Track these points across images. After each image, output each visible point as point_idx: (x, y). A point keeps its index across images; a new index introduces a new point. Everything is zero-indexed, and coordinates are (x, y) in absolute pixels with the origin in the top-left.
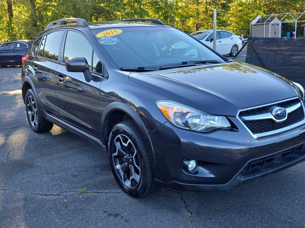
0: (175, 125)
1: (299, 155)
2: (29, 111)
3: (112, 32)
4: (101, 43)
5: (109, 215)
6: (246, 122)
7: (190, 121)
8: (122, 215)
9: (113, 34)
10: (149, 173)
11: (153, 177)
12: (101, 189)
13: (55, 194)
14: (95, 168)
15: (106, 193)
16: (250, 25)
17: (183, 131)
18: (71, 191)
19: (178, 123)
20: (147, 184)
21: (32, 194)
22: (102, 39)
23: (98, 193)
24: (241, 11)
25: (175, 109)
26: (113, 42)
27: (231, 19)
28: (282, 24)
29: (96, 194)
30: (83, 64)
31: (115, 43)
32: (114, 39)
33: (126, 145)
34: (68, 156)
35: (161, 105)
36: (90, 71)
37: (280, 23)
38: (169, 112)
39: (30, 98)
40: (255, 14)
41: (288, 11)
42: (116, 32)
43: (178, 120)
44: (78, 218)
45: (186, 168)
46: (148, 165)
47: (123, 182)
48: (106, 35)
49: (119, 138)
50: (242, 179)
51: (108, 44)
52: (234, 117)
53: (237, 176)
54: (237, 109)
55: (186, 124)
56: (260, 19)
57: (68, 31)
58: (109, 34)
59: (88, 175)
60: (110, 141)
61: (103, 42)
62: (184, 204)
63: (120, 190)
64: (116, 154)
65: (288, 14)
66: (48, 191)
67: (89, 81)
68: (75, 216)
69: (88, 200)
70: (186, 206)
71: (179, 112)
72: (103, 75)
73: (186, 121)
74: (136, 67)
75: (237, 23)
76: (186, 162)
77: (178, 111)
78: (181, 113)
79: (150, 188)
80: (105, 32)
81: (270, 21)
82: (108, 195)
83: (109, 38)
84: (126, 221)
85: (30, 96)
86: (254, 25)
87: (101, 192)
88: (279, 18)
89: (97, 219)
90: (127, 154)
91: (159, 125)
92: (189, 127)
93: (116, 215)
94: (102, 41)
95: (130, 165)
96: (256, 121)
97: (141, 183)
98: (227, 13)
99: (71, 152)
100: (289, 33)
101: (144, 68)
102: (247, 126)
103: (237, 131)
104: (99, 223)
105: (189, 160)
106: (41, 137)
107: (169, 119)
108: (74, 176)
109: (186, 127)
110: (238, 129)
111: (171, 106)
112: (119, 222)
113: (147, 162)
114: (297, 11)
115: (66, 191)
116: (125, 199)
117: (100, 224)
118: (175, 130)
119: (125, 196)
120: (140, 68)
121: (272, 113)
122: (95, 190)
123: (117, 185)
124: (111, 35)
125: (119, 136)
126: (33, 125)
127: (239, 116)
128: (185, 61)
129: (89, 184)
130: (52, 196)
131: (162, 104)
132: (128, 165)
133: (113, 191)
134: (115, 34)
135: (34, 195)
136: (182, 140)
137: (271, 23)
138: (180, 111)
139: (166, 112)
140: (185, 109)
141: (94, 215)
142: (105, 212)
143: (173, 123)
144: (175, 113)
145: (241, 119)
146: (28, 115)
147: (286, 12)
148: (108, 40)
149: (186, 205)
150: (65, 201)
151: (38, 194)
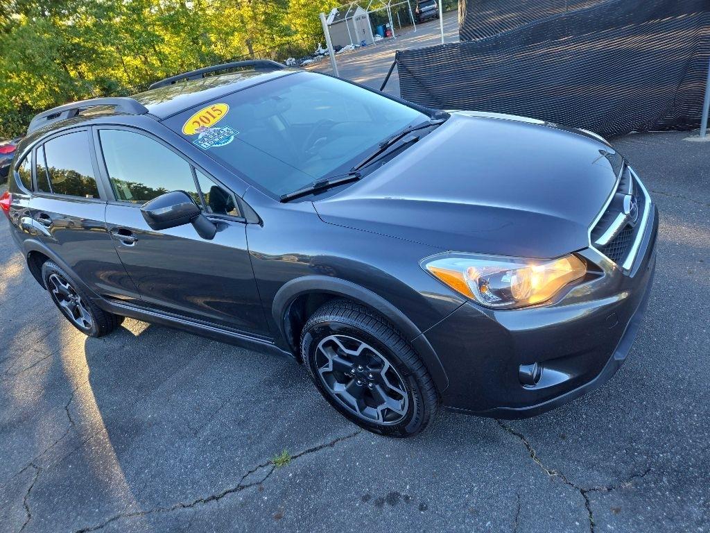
2: (61, 301)
5: (379, 503)
8: (403, 494)
9: (214, 118)
10: (431, 398)
12: (316, 438)
13: (232, 487)
15: (332, 445)
18: (260, 466)
21: (184, 507)
23: (315, 449)
26: (229, 138)
28: (370, 15)
29: (314, 455)
31: (233, 137)
32: (225, 130)
33: (356, 353)
34: (195, 375)
37: (366, 13)
39: (54, 278)
42: (219, 112)
47: (359, 413)
48: (202, 124)
49: (331, 341)
51: (220, 145)
56: (336, 14)
57: (98, 130)
58: (207, 122)
59: (265, 410)
61: (206, 143)
63: (354, 428)
64: (328, 369)
66: (213, 484)
67: (212, 238)
69: (313, 477)
80: (196, 117)
81: (352, 14)
82: (340, 448)
83: (213, 129)
84: (422, 508)
85: (55, 275)
87: (321, 447)
90: (356, 366)
93: (393, 499)
94: (203, 140)
95: (371, 385)
97: (414, 418)
100: (380, 28)
113: (424, 380)
115: (249, 469)
119: (375, 440)
122: (306, 446)
123: (339, 416)
124: (213, 121)
125: (331, 338)
126: (82, 325)
130: (228, 495)
132: (365, 385)
133: (342, 433)
134: (218, 118)
135: (191, 509)
137: (354, 17)
142: (365, 499)
146: (63, 310)
148: (214, 136)
150: (266, 498)
151: (197, 502)
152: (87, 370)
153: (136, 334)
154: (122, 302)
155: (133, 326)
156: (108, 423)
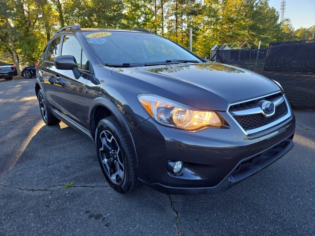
0: (159, 121)
1: (282, 148)
2: (42, 107)
3: (102, 34)
4: (90, 42)
5: (90, 217)
6: (236, 117)
7: (174, 118)
8: (104, 216)
9: (102, 35)
10: (132, 171)
11: (136, 176)
12: (89, 182)
13: (42, 189)
14: (89, 158)
15: (93, 187)
16: (211, 51)
17: (168, 128)
18: (60, 185)
19: (162, 119)
20: (131, 182)
21: (20, 189)
22: (91, 39)
23: (85, 186)
24: (204, 41)
25: (158, 103)
26: (102, 42)
27: (198, 47)
29: (83, 188)
30: (73, 63)
31: (104, 42)
32: (103, 40)
33: (110, 141)
35: (143, 100)
36: (79, 69)
38: (152, 107)
39: (41, 97)
40: (213, 44)
41: (234, 42)
42: (106, 34)
43: (163, 116)
44: (57, 221)
45: (171, 169)
46: (131, 163)
47: (109, 176)
49: (103, 133)
50: (233, 180)
51: (96, 43)
52: (224, 112)
53: (228, 177)
54: (227, 103)
55: (171, 120)
56: (217, 47)
60: (96, 136)
62: (169, 200)
63: (106, 184)
64: (102, 149)
65: (235, 44)
66: (37, 185)
67: (78, 79)
68: (53, 218)
69: (73, 197)
70: (171, 203)
71: (163, 108)
72: (89, 71)
73: (170, 117)
74: (121, 64)
75: (202, 49)
76: (171, 164)
77: (162, 106)
78: (165, 108)
79: (134, 186)
80: (95, 34)
82: (95, 189)
83: (98, 38)
84: (107, 225)
85: (41, 95)
86: (213, 51)
87: (88, 186)
88: (229, 46)
89: (76, 222)
90: (112, 149)
91: (142, 121)
92: (174, 124)
93: (98, 217)
95: (115, 161)
96: (247, 116)
97: (125, 181)
98: (196, 43)
99: (71, 142)
101: (129, 64)
102: (238, 122)
103: (228, 128)
104: (78, 228)
105: (175, 161)
106: (51, 129)
107: (152, 115)
108: (67, 168)
109: (170, 123)
110: (229, 126)
111: (153, 100)
112: (99, 227)
113: (130, 160)
114: (240, 42)
115: (55, 184)
116: (111, 194)
117: (77, 230)
118: (158, 127)
119: (110, 191)
120: (125, 64)
121: (261, 108)
122: (83, 184)
125: (104, 132)
126: (45, 118)
127: (229, 111)
128: (169, 60)
129: (78, 177)
130: (38, 191)
131: (145, 99)
132: (114, 161)
133: (101, 184)
135: (21, 191)
136: (166, 139)
138: (164, 106)
139: (148, 107)
140: (169, 103)
141: (75, 216)
142: (87, 212)
143: (157, 119)
144: (158, 108)
145: (231, 114)
146: (41, 110)
147: (233, 42)
148: (97, 40)
149: (171, 201)
150: (50, 197)
151: (25, 189)
152: (35, 134)
153: (61, 128)
154: (64, 115)
155: (62, 125)
156: (25, 152)
